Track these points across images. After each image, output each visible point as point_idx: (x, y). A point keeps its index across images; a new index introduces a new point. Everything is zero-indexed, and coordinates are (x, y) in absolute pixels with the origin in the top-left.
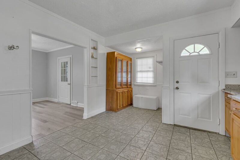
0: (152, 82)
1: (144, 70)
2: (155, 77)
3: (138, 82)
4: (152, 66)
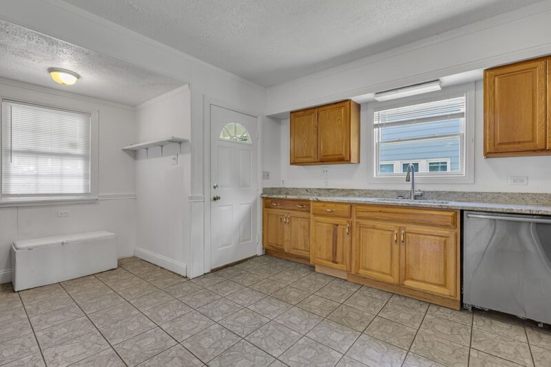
0: (82, 191)
1: (42, 148)
2: (95, 174)
3: (12, 193)
4: (80, 140)
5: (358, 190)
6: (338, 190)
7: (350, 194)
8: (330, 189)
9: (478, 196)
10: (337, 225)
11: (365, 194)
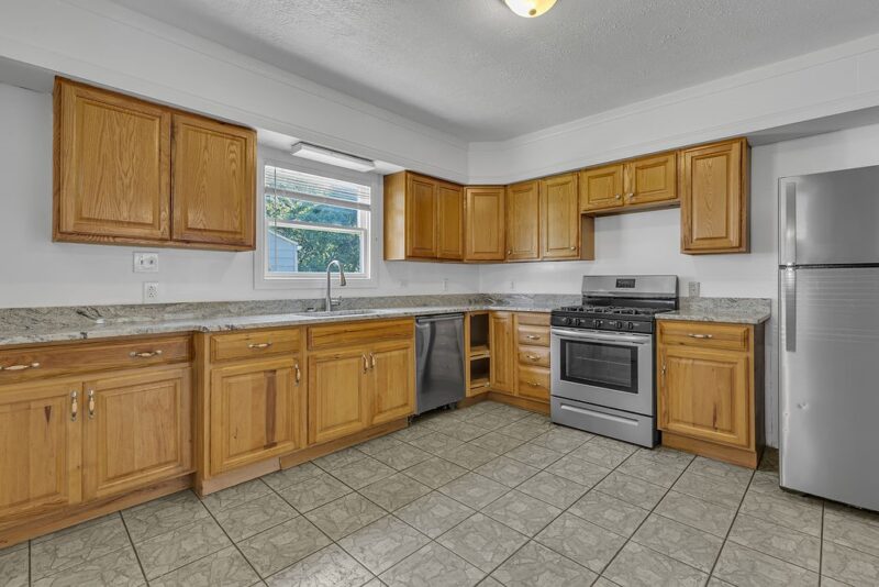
5: (236, 303)
6: (191, 304)
7: (219, 312)
8: (167, 305)
9: (382, 301)
10: (275, 371)
11: (252, 309)
